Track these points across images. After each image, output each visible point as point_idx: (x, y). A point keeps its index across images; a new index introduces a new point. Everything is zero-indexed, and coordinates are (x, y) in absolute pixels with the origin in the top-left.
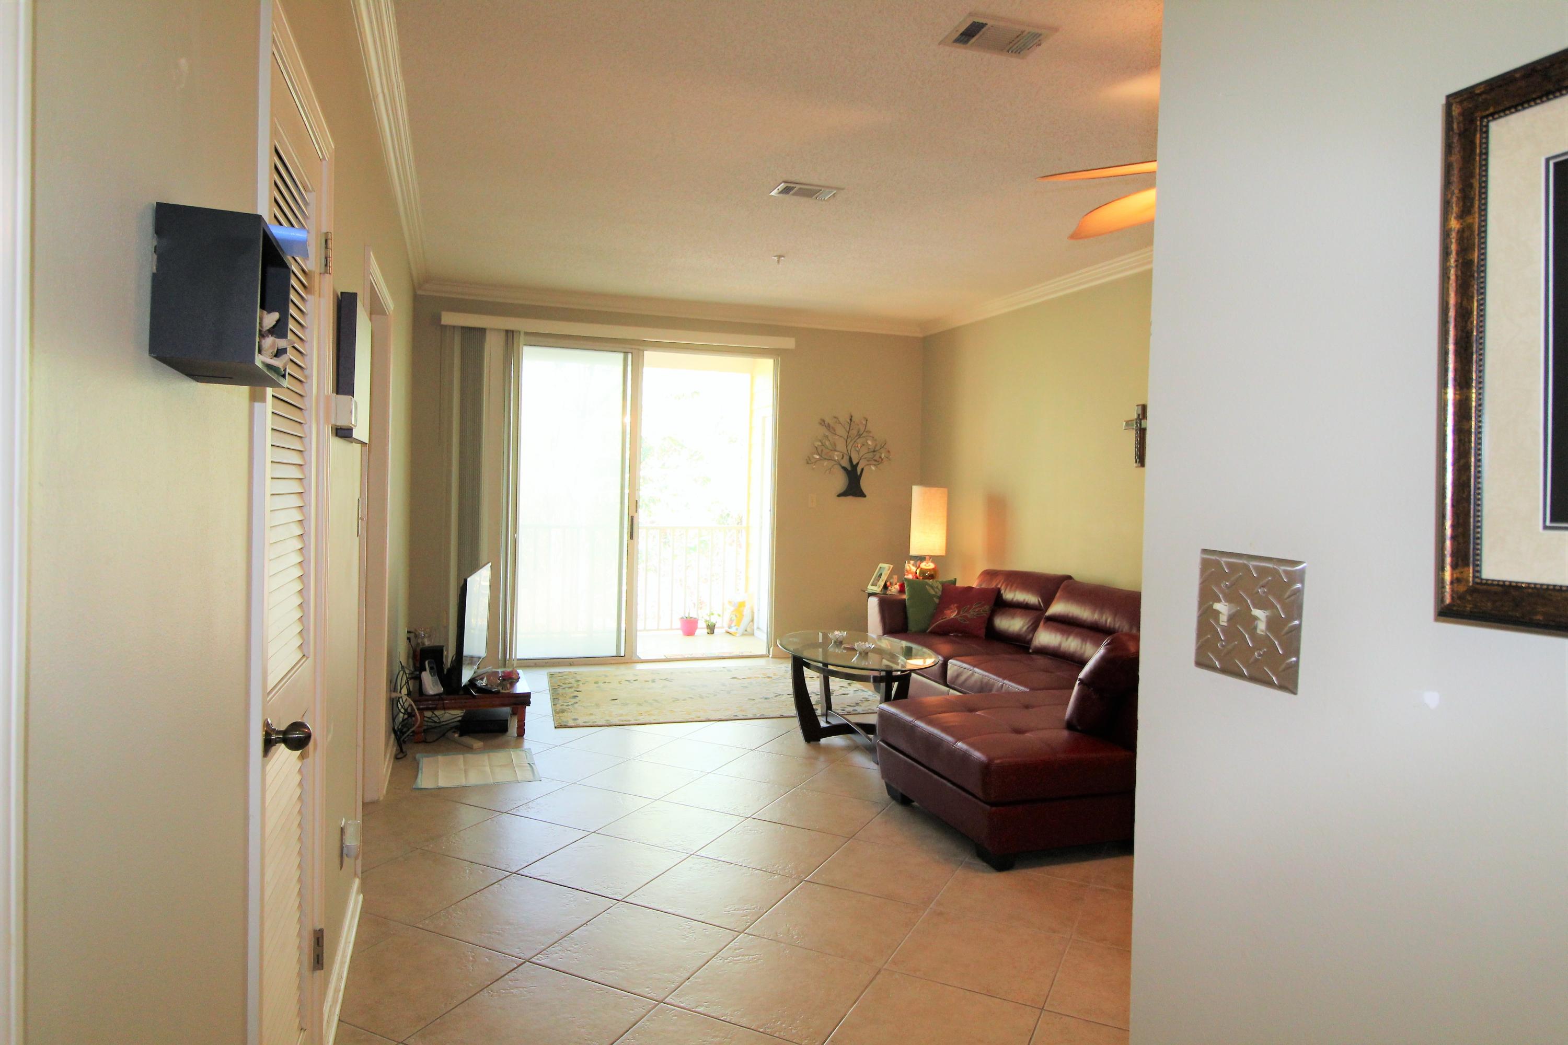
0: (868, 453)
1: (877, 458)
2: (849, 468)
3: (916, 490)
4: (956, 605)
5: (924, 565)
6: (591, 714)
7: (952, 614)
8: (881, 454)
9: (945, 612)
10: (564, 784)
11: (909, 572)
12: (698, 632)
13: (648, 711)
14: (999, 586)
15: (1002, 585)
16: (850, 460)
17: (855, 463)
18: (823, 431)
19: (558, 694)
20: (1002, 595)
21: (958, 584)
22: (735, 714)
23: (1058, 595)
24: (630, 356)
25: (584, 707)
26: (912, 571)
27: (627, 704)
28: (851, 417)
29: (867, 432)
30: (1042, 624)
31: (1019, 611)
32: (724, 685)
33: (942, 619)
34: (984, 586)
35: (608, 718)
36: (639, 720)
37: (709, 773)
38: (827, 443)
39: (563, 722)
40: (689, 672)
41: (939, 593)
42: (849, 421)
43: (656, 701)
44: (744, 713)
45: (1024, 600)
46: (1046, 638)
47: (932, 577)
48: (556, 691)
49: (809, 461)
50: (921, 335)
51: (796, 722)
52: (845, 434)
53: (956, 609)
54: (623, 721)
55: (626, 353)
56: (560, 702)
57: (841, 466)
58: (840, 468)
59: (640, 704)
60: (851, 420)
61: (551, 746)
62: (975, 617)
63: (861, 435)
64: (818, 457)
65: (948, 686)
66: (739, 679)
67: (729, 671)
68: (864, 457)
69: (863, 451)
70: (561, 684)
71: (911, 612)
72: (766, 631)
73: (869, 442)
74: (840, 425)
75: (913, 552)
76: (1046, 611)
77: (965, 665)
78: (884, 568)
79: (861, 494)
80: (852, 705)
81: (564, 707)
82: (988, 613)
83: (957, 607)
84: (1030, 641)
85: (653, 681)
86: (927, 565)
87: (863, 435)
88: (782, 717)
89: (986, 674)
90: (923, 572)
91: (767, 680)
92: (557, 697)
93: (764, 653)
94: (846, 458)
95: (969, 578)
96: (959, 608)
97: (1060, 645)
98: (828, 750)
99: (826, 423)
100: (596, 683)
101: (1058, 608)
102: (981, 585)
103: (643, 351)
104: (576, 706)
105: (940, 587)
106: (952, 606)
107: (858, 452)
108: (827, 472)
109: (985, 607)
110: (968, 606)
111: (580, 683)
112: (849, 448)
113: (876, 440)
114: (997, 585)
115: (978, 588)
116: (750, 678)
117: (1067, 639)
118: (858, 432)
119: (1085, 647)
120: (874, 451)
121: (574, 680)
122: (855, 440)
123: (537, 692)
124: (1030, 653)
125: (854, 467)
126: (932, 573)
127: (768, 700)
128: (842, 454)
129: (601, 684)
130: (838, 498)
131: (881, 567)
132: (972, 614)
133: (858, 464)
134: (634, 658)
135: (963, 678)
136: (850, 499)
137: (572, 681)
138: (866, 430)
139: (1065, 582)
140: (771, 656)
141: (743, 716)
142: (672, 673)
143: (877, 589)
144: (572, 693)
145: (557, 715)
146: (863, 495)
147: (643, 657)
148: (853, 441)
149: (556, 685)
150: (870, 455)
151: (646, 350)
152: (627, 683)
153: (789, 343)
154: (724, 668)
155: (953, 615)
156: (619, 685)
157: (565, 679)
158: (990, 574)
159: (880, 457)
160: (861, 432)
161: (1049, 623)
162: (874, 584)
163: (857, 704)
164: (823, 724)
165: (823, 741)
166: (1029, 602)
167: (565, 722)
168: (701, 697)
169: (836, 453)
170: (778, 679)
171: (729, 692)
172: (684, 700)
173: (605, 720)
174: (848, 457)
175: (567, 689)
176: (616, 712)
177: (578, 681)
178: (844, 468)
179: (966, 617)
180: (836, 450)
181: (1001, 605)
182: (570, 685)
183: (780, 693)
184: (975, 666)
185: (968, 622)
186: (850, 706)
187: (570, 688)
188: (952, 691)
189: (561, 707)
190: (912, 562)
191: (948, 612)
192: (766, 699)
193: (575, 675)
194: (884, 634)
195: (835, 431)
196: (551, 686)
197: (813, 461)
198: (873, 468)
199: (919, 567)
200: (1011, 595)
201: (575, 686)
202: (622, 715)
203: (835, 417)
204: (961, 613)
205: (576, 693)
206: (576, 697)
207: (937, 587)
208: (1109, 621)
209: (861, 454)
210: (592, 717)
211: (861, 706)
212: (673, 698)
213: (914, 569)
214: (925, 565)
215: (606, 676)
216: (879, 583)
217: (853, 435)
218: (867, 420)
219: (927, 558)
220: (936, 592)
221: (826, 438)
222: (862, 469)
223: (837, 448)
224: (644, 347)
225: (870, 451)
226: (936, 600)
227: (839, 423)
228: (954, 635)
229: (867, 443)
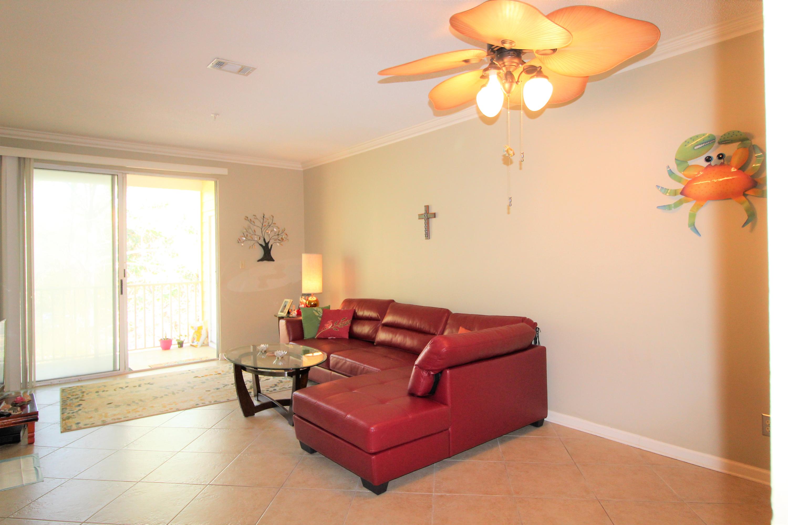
1: (280, 238)
2: (264, 245)
3: (305, 257)
4: (331, 321)
5: (310, 299)
6: (91, 417)
7: (329, 326)
8: (282, 236)
9: (325, 325)
10: (63, 481)
11: (302, 303)
12: (172, 347)
13: (134, 409)
14: (354, 308)
15: (356, 308)
16: (264, 240)
17: (267, 242)
18: (248, 223)
19: (67, 404)
20: (356, 313)
21: (331, 309)
22: (197, 403)
23: (388, 311)
24: (116, 177)
25: (86, 412)
26: (303, 302)
27: (119, 406)
28: (264, 215)
29: (273, 224)
30: (380, 328)
31: (367, 322)
32: (189, 383)
33: (324, 329)
34: (345, 309)
35: (104, 419)
36: (128, 417)
37: (179, 452)
38: (250, 231)
39: (68, 427)
40: (166, 376)
41: (321, 315)
42: (263, 217)
43: (141, 400)
44: (203, 402)
45: (369, 315)
46: (383, 336)
47: (315, 305)
48: (65, 402)
49: (239, 241)
50: (302, 170)
51: (237, 404)
52: (261, 226)
53: (331, 323)
54: (115, 419)
55: (113, 175)
56: (68, 411)
57: (259, 243)
58: (259, 244)
59: (129, 405)
60: (264, 217)
61: (56, 449)
62: (343, 327)
63: (271, 225)
64: (244, 239)
65: (330, 370)
66: (200, 377)
67: (193, 372)
68: (272, 238)
69: (273, 234)
70: (70, 396)
71: (305, 325)
72: (216, 343)
73: (275, 230)
74: (257, 220)
75: (304, 291)
76: (382, 320)
77: (340, 357)
78: (287, 302)
79: (271, 259)
80: (273, 386)
81: (70, 415)
82: (350, 323)
83: (332, 322)
84: (374, 339)
85: (140, 386)
86: (312, 298)
88: (228, 401)
89: (354, 362)
90: (310, 302)
91: (218, 375)
92: (65, 407)
93: (215, 357)
94: (262, 239)
95: (337, 305)
96: (333, 323)
97: (392, 339)
98: (259, 420)
99: (249, 219)
100: (97, 392)
101: (388, 319)
102: (344, 308)
103: (126, 174)
104: (80, 412)
105: (321, 311)
106: (329, 322)
107: (269, 235)
108: (251, 247)
109: (347, 320)
110: (338, 321)
111: (85, 394)
112: (263, 233)
113: (279, 228)
114: (353, 308)
115: (343, 310)
116: (206, 376)
117: (395, 336)
118: (268, 224)
119: (406, 340)
120: (278, 235)
121: (80, 392)
122: (267, 228)
123: (50, 405)
124: (374, 346)
125: (267, 244)
126: (315, 303)
127: (219, 390)
128: (259, 237)
129: (101, 393)
130: (258, 262)
131: (285, 302)
132: (340, 325)
133: (269, 242)
134: (127, 371)
135: (340, 364)
136: (266, 263)
137: (79, 393)
138: (273, 223)
139: (391, 304)
140: (220, 359)
141: (203, 403)
142: (153, 378)
143: (284, 314)
144: (78, 402)
145: (64, 422)
146: (273, 260)
147: (134, 369)
148: (265, 229)
149: (65, 398)
150: (276, 237)
151: (128, 174)
152: (121, 389)
153: (224, 171)
154: (189, 370)
155: (330, 327)
156: (115, 392)
157: (74, 392)
158: (348, 302)
159: (282, 238)
160: (270, 224)
161: (385, 327)
162: (282, 312)
163: (276, 385)
164: (256, 403)
165: (256, 414)
166: (372, 316)
167: (70, 427)
168: (173, 393)
169: (256, 236)
170: (225, 374)
171: (192, 388)
172: (162, 397)
173: (101, 421)
175: (74, 400)
176: (111, 412)
177: (83, 392)
178: (261, 245)
179: (337, 327)
181: (356, 319)
182: (77, 396)
183: (227, 384)
184: (346, 357)
185: (339, 330)
186: (271, 387)
187: (77, 398)
188: (333, 372)
189: (68, 415)
190: (303, 297)
191: (327, 325)
192: (218, 389)
193: (81, 388)
194: (290, 341)
195: (254, 223)
196: (62, 399)
197: (241, 241)
198: (278, 244)
199: (308, 299)
200: (360, 313)
201: (81, 396)
202: (115, 415)
203: (254, 215)
204: (334, 325)
205: (81, 402)
206: (79, 405)
207: (319, 311)
208: (417, 325)
209: (270, 237)
210: (92, 420)
211: (278, 386)
212: (153, 397)
213: (304, 301)
214: (311, 299)
215: (105, 386)
216: (284, 311)
217: (265, 225)
218: (273, 217)
219: (312, 295)
220: (319, 314)
221: (249, 227)
222: (272, 245)
223: (256, 233)
224: (126, 172)
225: (275, 235)
226: (320, 319)
227: (257, 219)
228: (331, 338)
229: (274, 230)
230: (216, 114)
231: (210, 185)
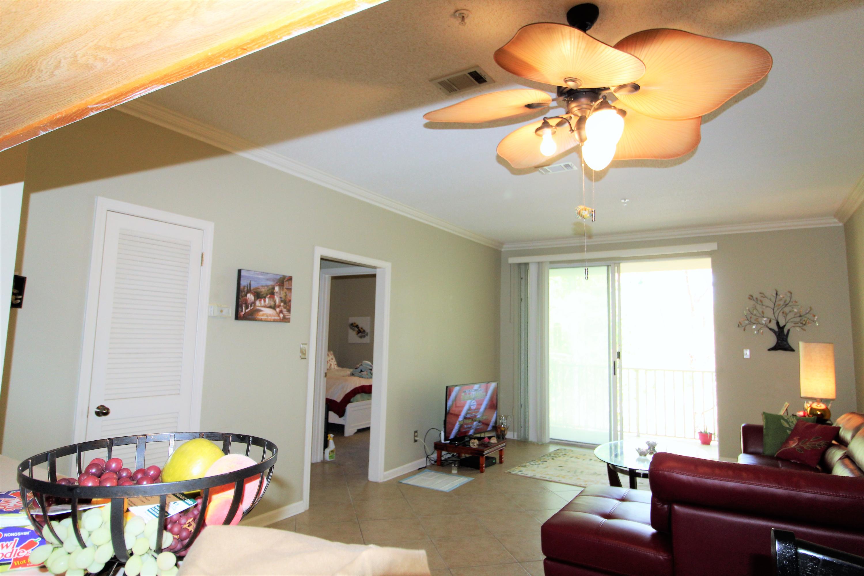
0: (794, 317)
1: (803, 321)
2: (777, 329)
4: (798, 437)
5: (815, 405)
7: (793, 445)
8: (807, 318)
9: (791, 442)
16: (778, 323)
17: (781, 325)
18: (752, 303)
28: (777, 291)
33: (785, 447)
38: (755, 311)
41: (793, 427)
42: (775, 295)
47: (821, 416)
49: (739, 325)
50: (841, 224)
52: (772, 305)
53: (797, 440)
55: (608, 266)
57: (768, 328)
58: (768, 329)
62: (810, 449)
64: (747, 322)
68: (790, 321)
71: (766, 437)
73: (795, 310)
74: (767, 298)
75: (801, 393)
79: (790, 349)
82: (824, 446)
86: (819, 405)
87: (789, 305)
90: (815, 411)
96: (799, 440)
99: (754, 298)
105: (795, 422)
106: (795, 438)
107: (785, 317)
109: (821, 442)
112: (776, 314)
113: (801, 308)
118: (784, 302)
120: (800, 316)
125: (782, 328)
128: (769, 319)
130: (769, 352)
132: (807, 446)
133: (784, 326)
136: (780, 354)
138: (791, 301)
146: (792, 350)
148: (780, 310)
150: (798, 319)
151: (621, 263)
153: (713, 246)
159: (806, 320)
160: (787, 302)
169: (764, 319)
174: (775, 322)
178: (771, 329)
179: (802, 448)
180: (763, 317)
185: (803, 452)
191: (793, 442)
195: (762, 303)
197: (743, 325)
198: (798, 329)
203: (761, 293)
204: (800, 444)
207: (792, 422)
209: (787, 319)
214: (817, 406)
217: (779, 305)
218: (791, 293)
219: (818, 399)
220: (790, 426)
221: (755, 308)
222: (789, 331)
223: (765, 315)
224: (620, 261)
225: (796, 316)
226: (789, 432)
227: (765, 297)
228: (794, 462)
229: (793, 311)
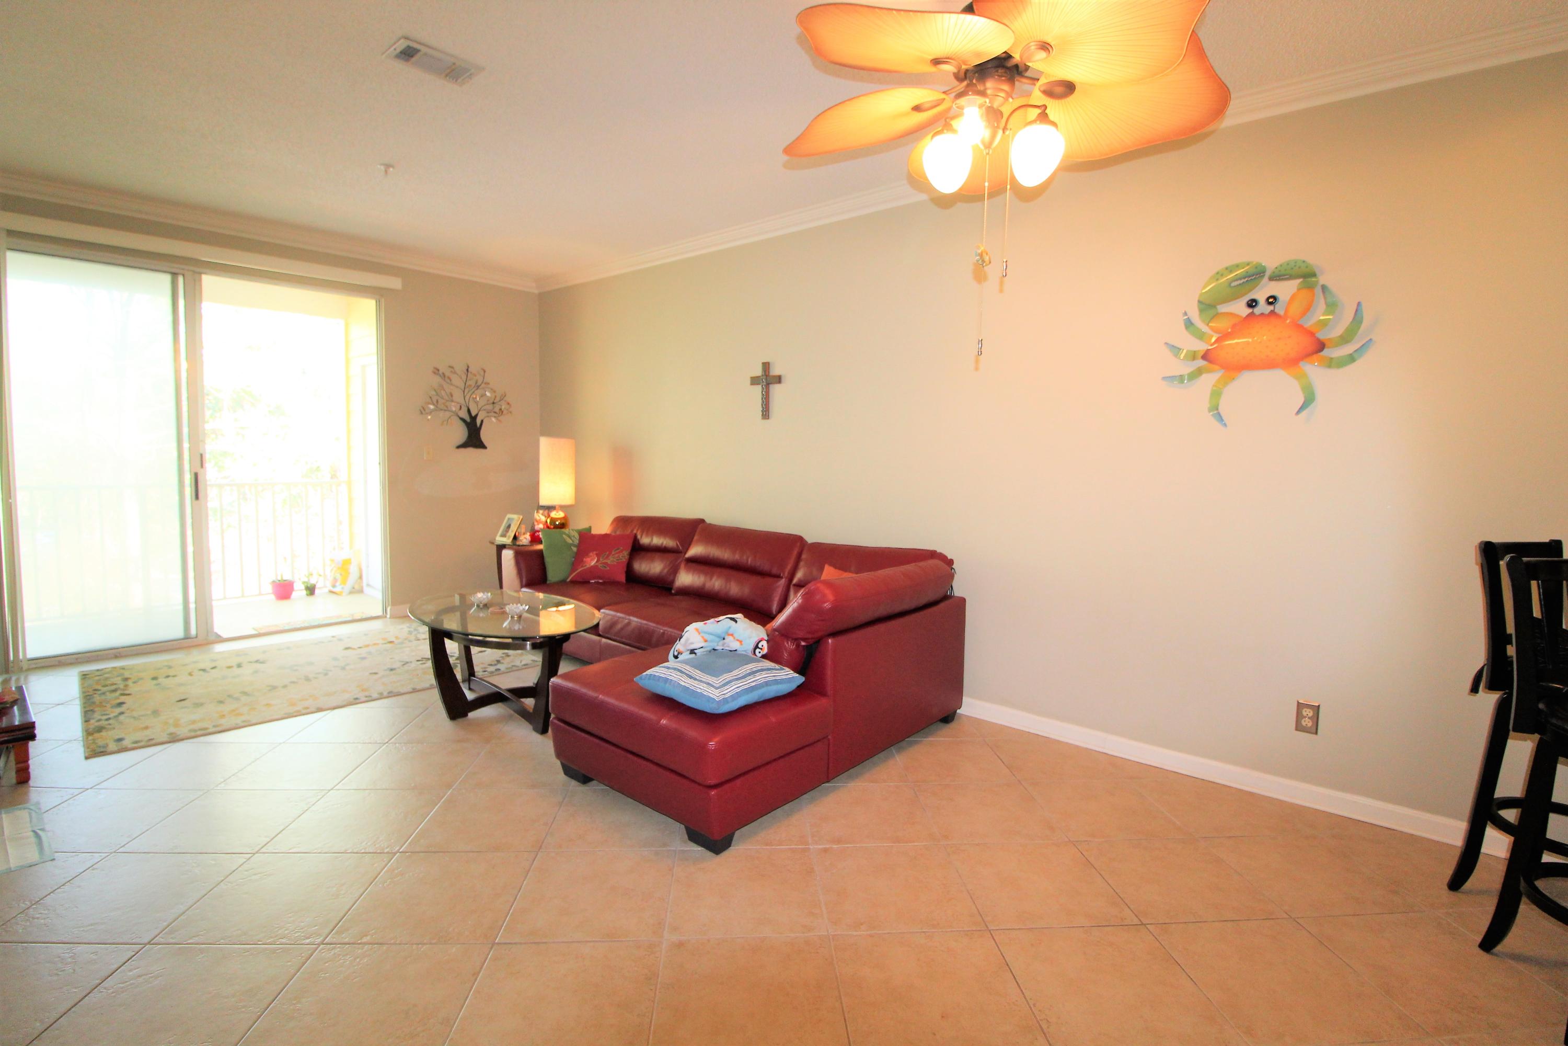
0: (487, 404)
1: (497, 410)
2: (468, 419)
3: (544, 442)
4: (595, 553)
5: (554, 514)
6: (147, 728)
7: (592, 561)
8: (501, 406)
9: (584, 559)
10: (97, 857)
11: (539, 522)
12: (294, 595)
13: (233, 711)
14: (635, 532)
15: (637, 530)
16: (469, 411)
17: (473, 414)
18: (437, 380)
19: (94, 703)
20: (639, 540)
21: (594, 532)
22: (355, 697)
23: (696, 538)
24: (181, 279)
25: (134, 718)
26: (541, 520)
27: (202, 704)
28: (468, 367)
29: (485, 383)
30: (682, 566)
31: (658, 555)
32: (335, 659)
33: (582, 567)
34: (618, 533)
35: (172, 730)
36: (220, 725)
37: (332, 789)
38: (443, 393)
39: (100, 747)
40: (288, 648)
41: (577, 542)
42: (465, 371)
43: (245, 693)
44: (367, 694)
45: (662, 544)
46: (686, 578)
47: (563, 526)
48: (89, 699)
49: (423, 411)
50: (536, 292)
51: (435, 696)
52: (462, 386)
53: (595, 556)
54: (195, 731)
55: (176, 274)
56: (97, 716)
57: (458, 416)
58: (458, 419)
59: (221, 702)
60: (467, 370)
61: (77, 792)
62: (615, 563)
63: (480, 385)
64: (432, 407)
65: (599, 635)
66: (354, 649)
67: (340, 640)
68: (483, 408)
69: (482, 402)
70: (99, 687)
71: (548, 560)
72: (381, 588)
73: (488, 394)
74: (456, 375)
75: (543, 502)
76: (685, 553)
77: (619, 614)
78: (512, 519)
79: (481, 445)
80: (493, 663)
81: (103, 723)
82: (627, 557)
83: (597, 554)
84: (673, 582)
85: (239, 666)
86: (558, 514)
87: (480, 387)
88: (415, 691)
89: (645, 622)
90: (553, 520)
91: (389, 645)
92: (91, 708)
93: (380, 613)
94: (465, 409)
95: (603, 526)
96: (598, 556)
97: (704, 585)
98: (479, 723)
99: (441, 372)
100: (155, 678)
101: (695, 550)
102: (615, 532)
103: (200, 273)
104: (122, 718)
105: (577, 536)
106: (591, 554)
107: (477, 403)
108: (445, 423)
109: (623, 552)
110: (608, 553)
111: (130, 683)
112: (467, 398)
113: (495, 392)
114: (632, 531)
115: (613, 534)
116: (368, 646)
117: (711, 579)
118: (476, 383)
119: (730, 584)
120: (493, 403)
121: (120, 678)
122: (473, 391)
123: (59, 704)
124: (672, 594)
125: (474, 419)
126: (563, 521)
127: (394, 672)
128: (460, 404)
129: (161, 680)
130: (457, 450)
131: (509, 519)
132: (611, 560)
133: (477, 415)
134: (212, 638)
135: (619, 626)
136: (471, 451)
137: (118, 680)
138: (484, 381)
139: (700, 526)
140: (388, 616)
141: (366, 697)
142: (264, 652)
143: (507, 540)
144: (117, 698)
145: (90, 738)
146: (484, 447)
147: (225, 635)
148: (471, 392)
149: (91, 690)
150: (490, 407)
151: (205, 273)
152: (201, 672)
153: (395, 283)
154: (333, 637)
155: (593, 563)
156: (189, 677)
157: (107, 679)
158: (622, 521)
159: (501, 409)
160: (479, 383)
161: (690, 564)
162: (503, 535)
163: (498, 662)
164: (470, 696)
165: (471, 715)
166: (667, 546)
167: (104, 747)
168: (307, 679)
169: (453, 404)
170: (402, 643)
171: (343, 668)
172: (285, 686)
173: (168, 734)
174: (466, 409)
175: (108, 693)
176: (186, 717)
177: (126, 679)
178: (463, 420)
179: (606, 563)
180: (452, 401)
181: (638, 549)
182: (113, 687)
183: (408, 660)
184: (630, 614)
185: (608, 568)
186: (491, 665)
187: (115, 691)
188: (604, 640)
189: (97, 724)
190: (541, 512)
191: (588, 559)
192: (392, 670)
193: (122, 671)
194: (522, 587)
195: (451, 380)
196: (84, 692)
197: (427, 411)
198: (493, 419)
199: (549, 516)
200: (645, 540)
201: (122, 686)
202: (194, 722)
203: (450, 367)
204: (601, 560)
205: (123, 699)
206: (121, 704)
207: (574, 536)
208: (750, 560)
209: (480, 407)
210: (147, 732)
211: (503, 663)
212: (268, 686)
213: (543, 519)
214: (556, 515)
215: (170, 667)
216: (508, 534)
217: (470, 386)
218: (485, 372)
219: (557, 507)
220: (573, 541)
221: (442, 387)
222: (482, 421)
223: (454, 398)
224: (201, 270)
225: (489, 402)
226: (575, 549)
227: (455, 373)
228: (595, 582)
229: (486, 394)
230: (388, 166)
231: (367, 307)
